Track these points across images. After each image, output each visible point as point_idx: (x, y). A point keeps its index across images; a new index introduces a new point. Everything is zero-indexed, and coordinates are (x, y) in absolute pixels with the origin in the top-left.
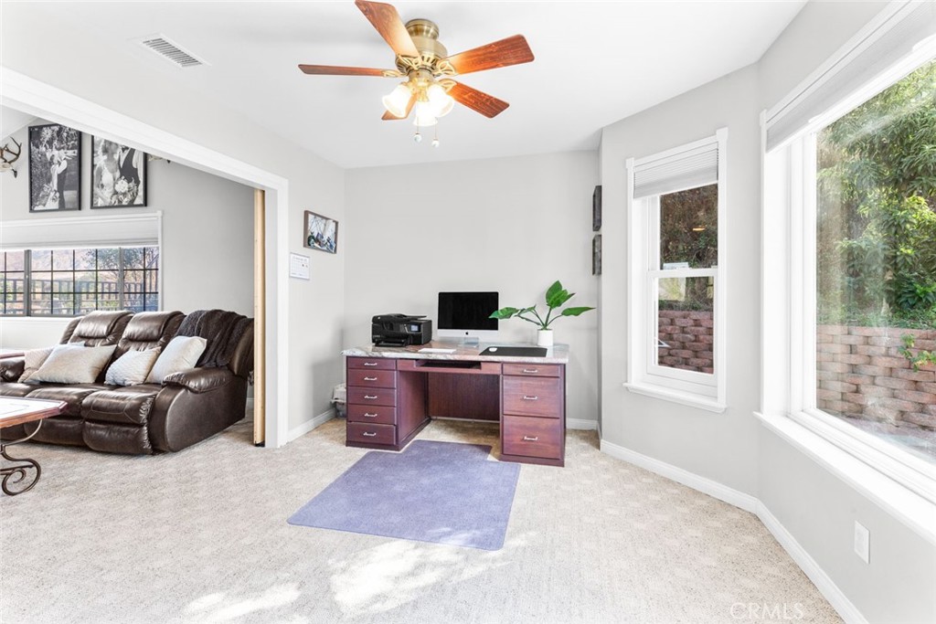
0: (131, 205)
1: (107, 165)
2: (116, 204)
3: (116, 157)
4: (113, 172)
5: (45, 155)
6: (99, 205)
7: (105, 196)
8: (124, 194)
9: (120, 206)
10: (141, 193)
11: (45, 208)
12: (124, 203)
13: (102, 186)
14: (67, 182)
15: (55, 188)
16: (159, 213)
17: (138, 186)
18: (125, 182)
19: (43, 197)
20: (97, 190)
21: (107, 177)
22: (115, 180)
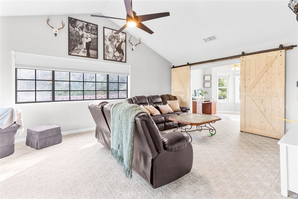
0: (121, 61)
1: (110, 45)
2: (115, 60)
3: (115, 44)
4: (113, 48)
5: (79, 32)
6: (107, 59)
7: (110, 56)
8: (118, 57)
9: (116, 61)
10: (124, 58)
11: (78, 55)
12: (118, 60)
13: (109, 52)
14: (91, 47)
15: (85, 47)
16: (130, 66)
17: (123, 55)
18: (118, 53)
19: (77, 50)
20: (106, 53)
21: (111, 50)
22: (114, 51)
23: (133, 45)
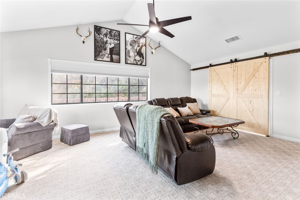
0: (141, 65)
1: (132, 50)
2: (136, 63)
3: (135, 48)
4: (134, 53)
5: (103, 39)
6: (129, 63)
7: (131, 60)
8: (139, 61)
10: (144, 62)
11: (103, 60)
12: (138, 64)
13: (130, 57)
14: (114, 52)
15: (108, 53)
16: (150, 69)
17: (143, 59)
18: (139, 57)
19: (102, 55)
20: (127, 57)
21: (132, 54)
22: (135, 55)
23: (152, 49)
